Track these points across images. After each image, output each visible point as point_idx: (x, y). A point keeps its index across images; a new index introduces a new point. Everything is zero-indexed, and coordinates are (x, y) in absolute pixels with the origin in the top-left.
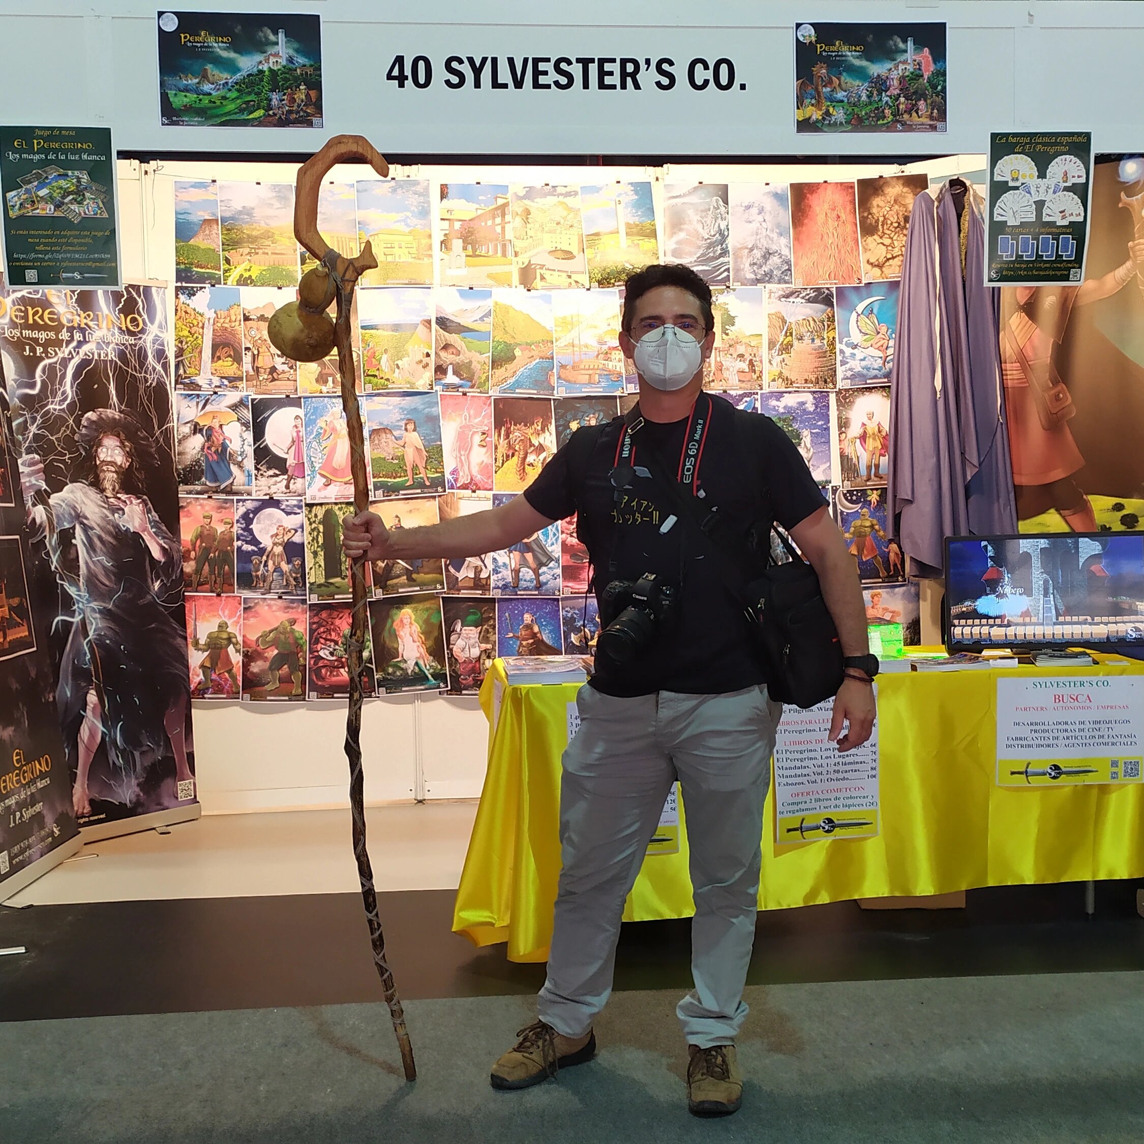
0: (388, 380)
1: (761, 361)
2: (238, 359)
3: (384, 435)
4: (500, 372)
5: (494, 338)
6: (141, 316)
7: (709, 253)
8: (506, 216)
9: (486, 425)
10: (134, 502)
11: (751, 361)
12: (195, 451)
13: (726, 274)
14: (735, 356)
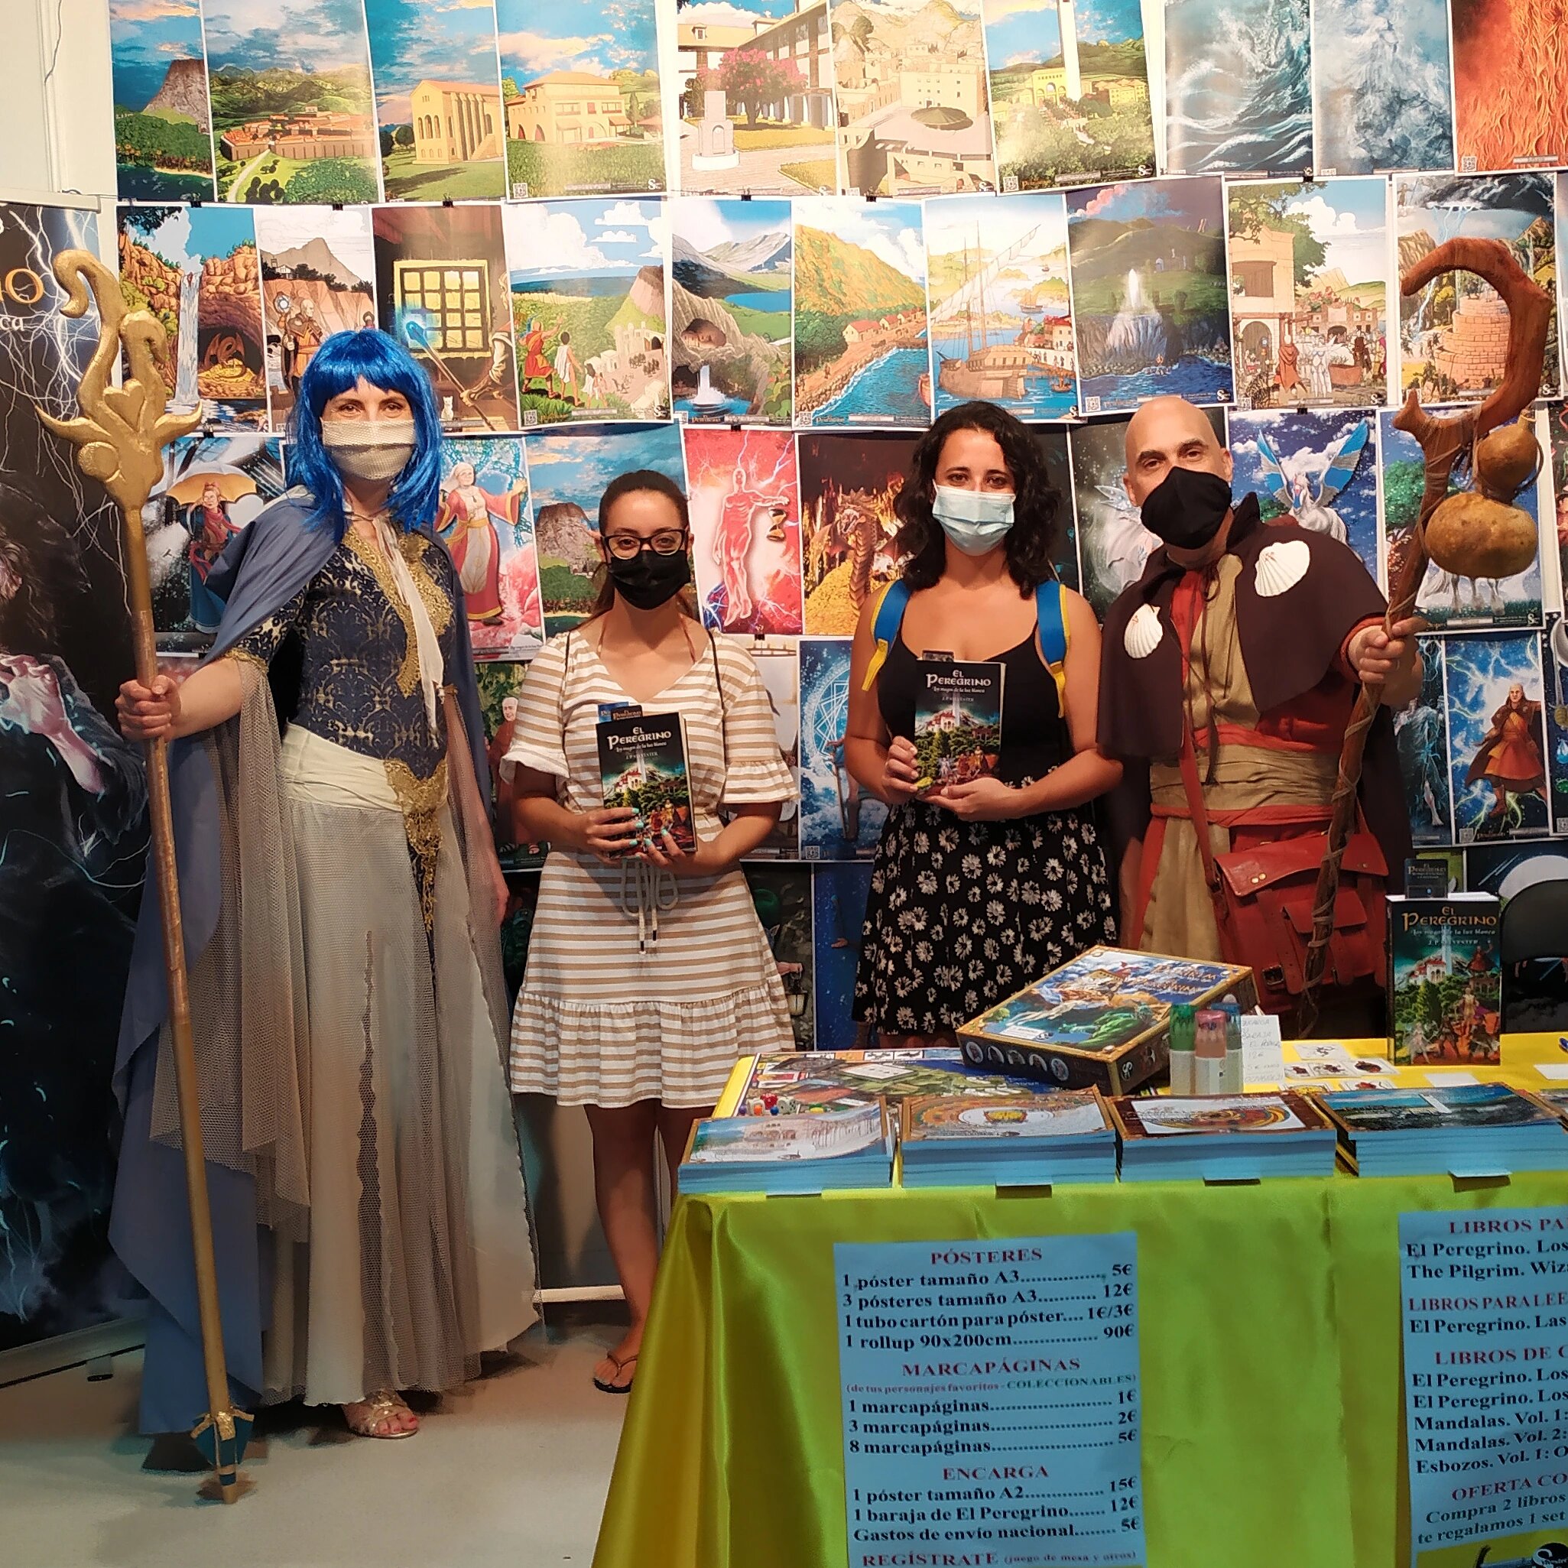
0: (570, 400)
1: (1383, 342)
2: (254, 362)
3: (566, 520)
4: (815, 380)
5: (798, 305)
6: (39, 270)
7: (1264, 107)
8: (820, 37)
9: (783, 494)
10: (31, 669)
11: (1359, 342)
12: (170, 560)
13: (1303, 150)
14: (1324, 331)
